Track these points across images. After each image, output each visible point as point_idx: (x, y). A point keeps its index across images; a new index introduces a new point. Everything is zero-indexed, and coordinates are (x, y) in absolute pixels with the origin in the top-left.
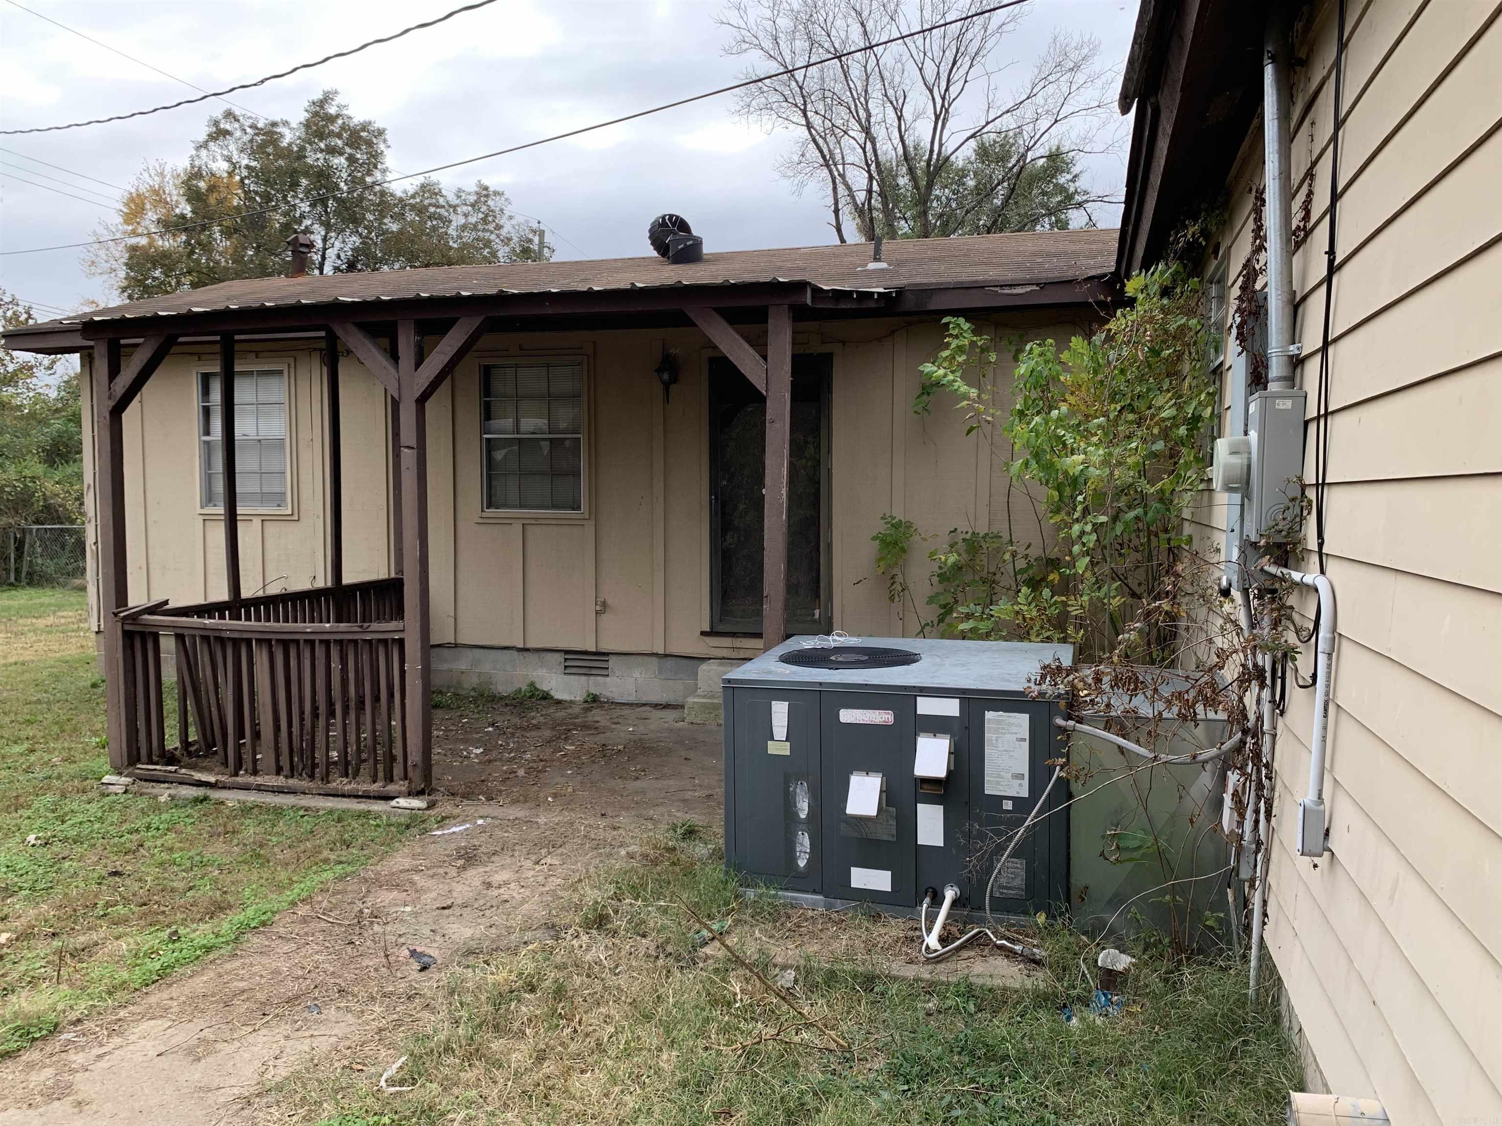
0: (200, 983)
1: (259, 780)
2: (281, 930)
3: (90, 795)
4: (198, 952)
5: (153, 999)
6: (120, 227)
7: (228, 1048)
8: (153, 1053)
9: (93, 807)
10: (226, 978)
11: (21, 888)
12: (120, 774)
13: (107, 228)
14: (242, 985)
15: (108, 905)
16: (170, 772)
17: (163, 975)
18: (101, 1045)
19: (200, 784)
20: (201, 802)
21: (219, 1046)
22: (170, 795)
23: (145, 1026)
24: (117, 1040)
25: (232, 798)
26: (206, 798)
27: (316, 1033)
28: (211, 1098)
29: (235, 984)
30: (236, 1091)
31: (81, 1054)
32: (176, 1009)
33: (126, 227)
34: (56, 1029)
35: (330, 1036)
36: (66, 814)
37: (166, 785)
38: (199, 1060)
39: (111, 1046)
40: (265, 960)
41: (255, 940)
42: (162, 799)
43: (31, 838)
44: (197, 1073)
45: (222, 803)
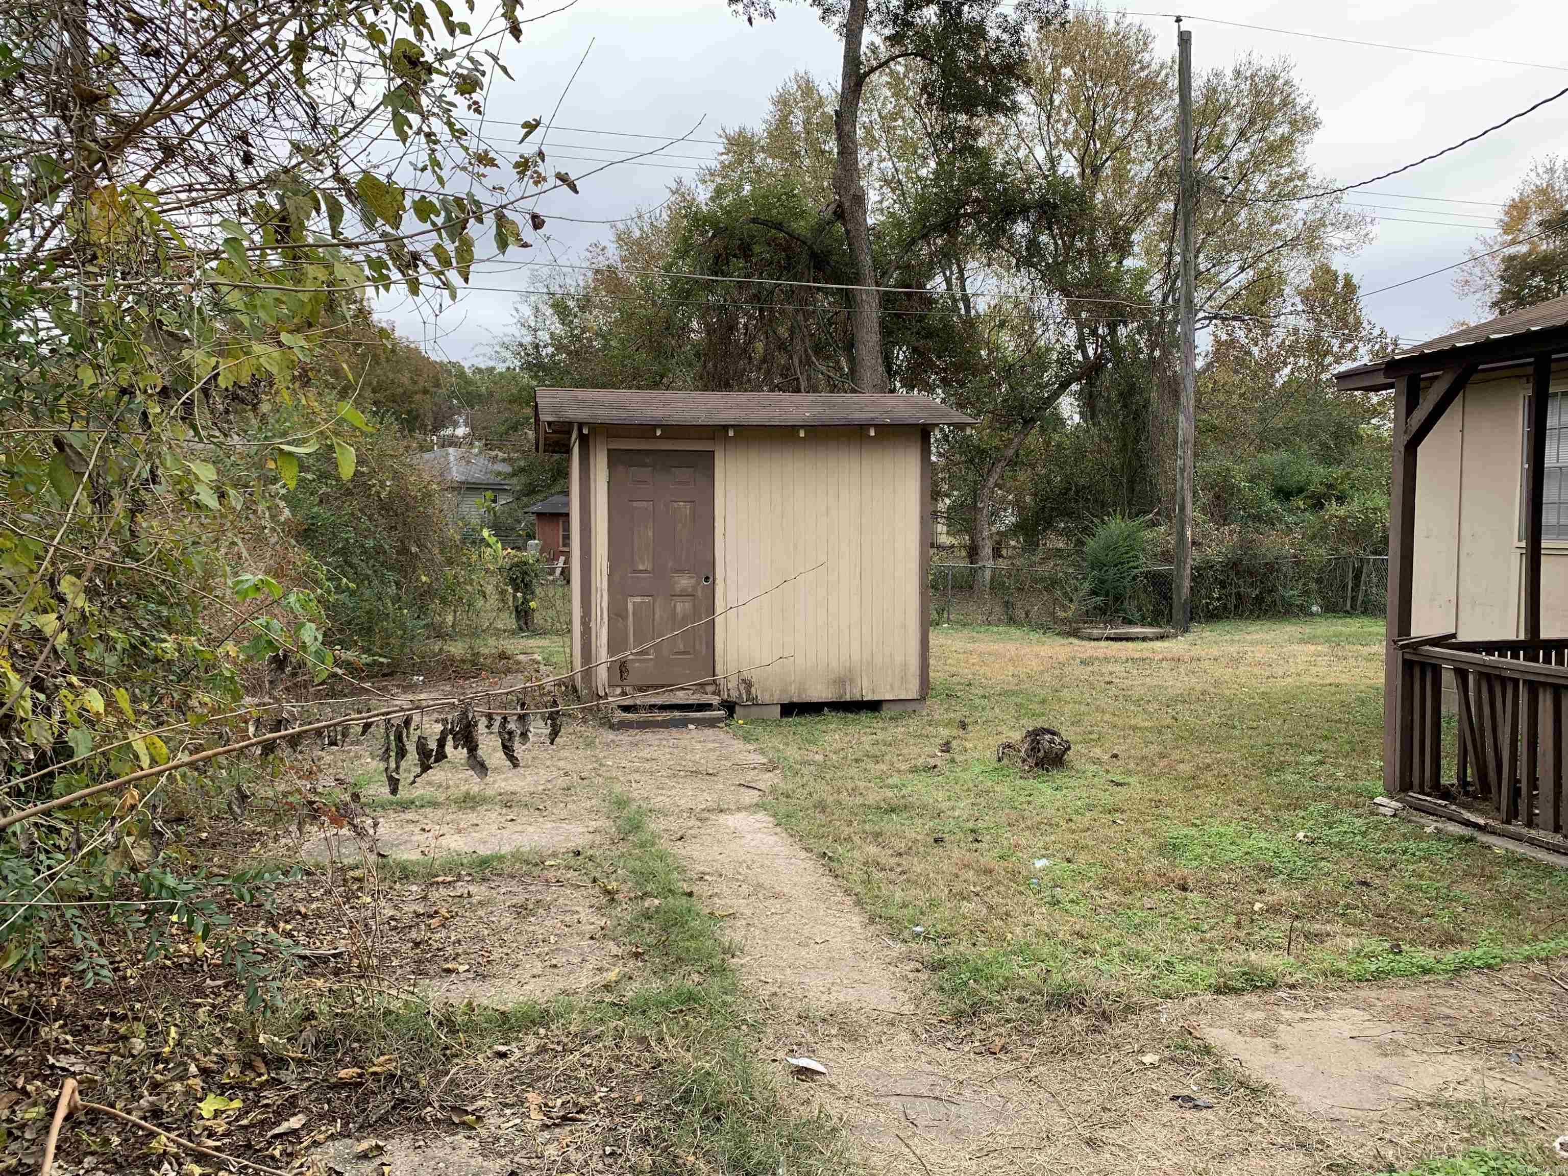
0: (1410, 996)
1: (1533, 833)
2: (1507, 978)
3: (1360, 811)
4: (1414, 970)
5: (1362, 994)
6: (1499, 239)
7: (1417, 1058)
8: (1347, 1034)
9: (1359, 822)
10: (1435, 1001)
11: (1281, 872)
12: (1392, 798)
13: (1484, 243)
14: (1448, 1011)
15: (1348, 906)
16: (1440, 805)
17: (1378, 977)
18: (1307, 1012)
19: (1467, 823)
20: (1467, 841)
21: (1408, 1052)
22: (1436, 828)
23: (1348, 1011)
24: (1320, 1013)
25: (1500, 846)
26: (1472, 839)
27: (1508, 1079)
28: (1384, 1089)
29: (1443, 1009)
30: (1411, 1093)
31: (1289, 1012)
32: (1380, 1009)
33: (1506, 237)
34: (1273, 985)
35: (1522, 1087)
36: (1335, 822)
37: (1435, 818)
38: (1386, 1055)
39: (1314, 1016)
40: (1481, 1000)
41: (1476, 978)
42: (1428, 830)
43: (1301, 835)
44: (1378, 1064)
45: (1489, 848)
